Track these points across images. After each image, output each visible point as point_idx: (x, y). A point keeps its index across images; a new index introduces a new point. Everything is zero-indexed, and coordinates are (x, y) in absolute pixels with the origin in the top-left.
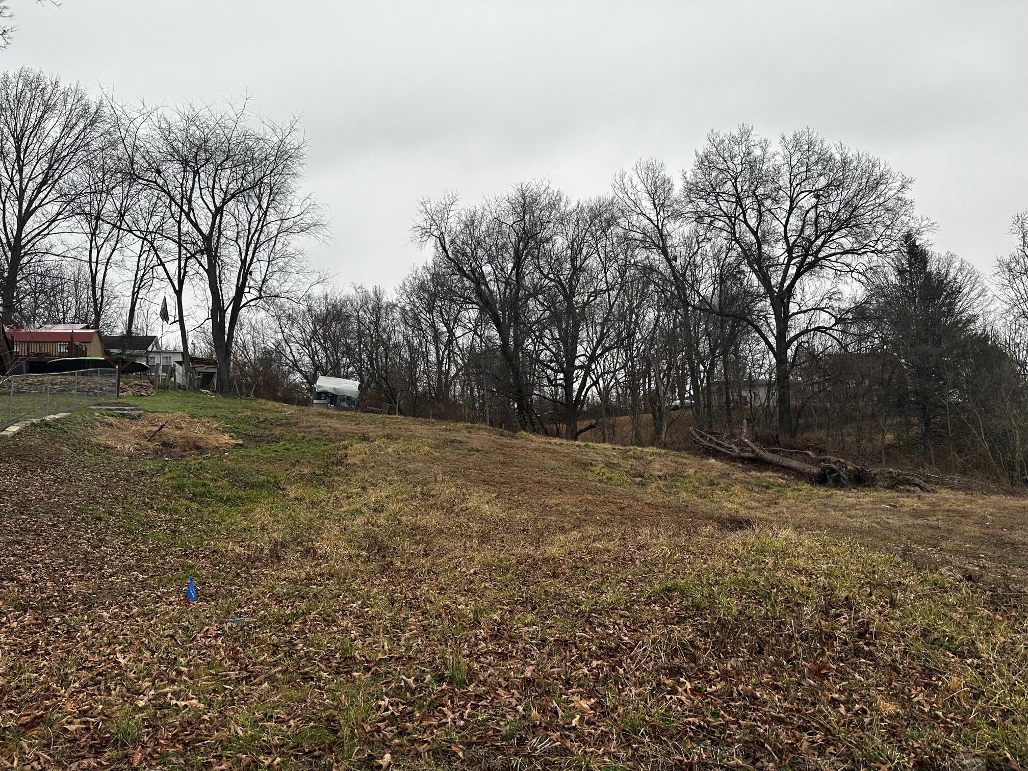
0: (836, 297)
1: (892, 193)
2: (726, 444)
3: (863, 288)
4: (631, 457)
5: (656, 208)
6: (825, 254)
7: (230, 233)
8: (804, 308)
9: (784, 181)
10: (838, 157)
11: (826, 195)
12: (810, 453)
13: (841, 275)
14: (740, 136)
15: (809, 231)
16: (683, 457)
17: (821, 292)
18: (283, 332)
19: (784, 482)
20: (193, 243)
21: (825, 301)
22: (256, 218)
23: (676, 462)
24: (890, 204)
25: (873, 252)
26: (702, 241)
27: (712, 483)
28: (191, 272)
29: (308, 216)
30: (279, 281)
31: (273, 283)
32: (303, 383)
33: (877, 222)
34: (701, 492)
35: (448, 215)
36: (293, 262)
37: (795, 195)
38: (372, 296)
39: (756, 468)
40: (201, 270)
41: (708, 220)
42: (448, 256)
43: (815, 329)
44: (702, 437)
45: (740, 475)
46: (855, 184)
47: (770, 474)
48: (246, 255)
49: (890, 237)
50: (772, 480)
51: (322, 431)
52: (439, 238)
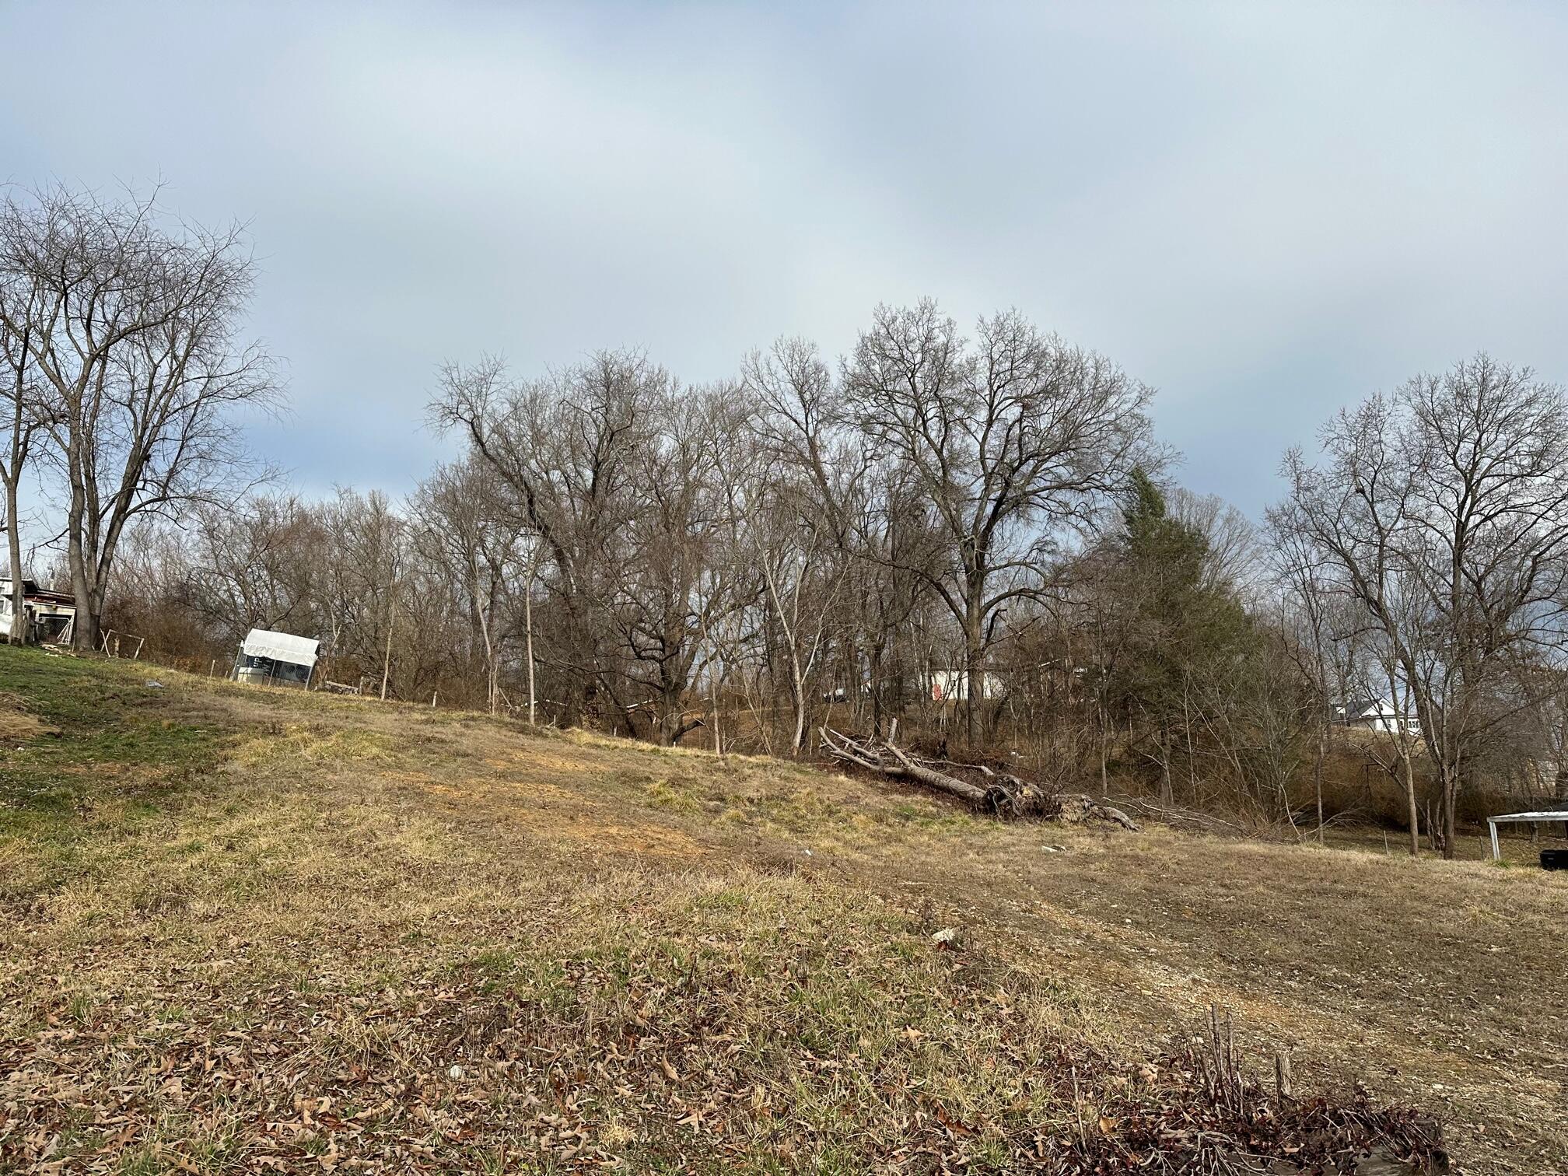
0: (1049, 548)
2: (869, 753)
3: (1085, 539)
5: (804, 406)
6: (1034, 488)
9: (981, 380)
10: (1051, 351)
11: (1035, 403)
12: (986, 769)
13: (1056, 518)
14: (920, 313)
15: (1012, 454)
16: (801, 772)
17: (1030, 541)
19: (934, 810)
21: (1034, 553)
23: (786, 778)
24: (1124, 422)
25: (1097, 488)
26: (871, 458)
27: (827, 811)
29: (251, 373)
30: (197, 474)
31: (187, 476)
33: (1103, 446)
35: (488, 389)
36: (223, 446)
37: (996, 402)
39: (902, 790)
41: (879, 429)
42: (484, 451)
43: (1018, 593)
45: (875, 800)
47: (919, 797)
48: (145, 429)
49: (1121, 469)
50: (917, 807)
51: (206, 717)
52: (472, 424)
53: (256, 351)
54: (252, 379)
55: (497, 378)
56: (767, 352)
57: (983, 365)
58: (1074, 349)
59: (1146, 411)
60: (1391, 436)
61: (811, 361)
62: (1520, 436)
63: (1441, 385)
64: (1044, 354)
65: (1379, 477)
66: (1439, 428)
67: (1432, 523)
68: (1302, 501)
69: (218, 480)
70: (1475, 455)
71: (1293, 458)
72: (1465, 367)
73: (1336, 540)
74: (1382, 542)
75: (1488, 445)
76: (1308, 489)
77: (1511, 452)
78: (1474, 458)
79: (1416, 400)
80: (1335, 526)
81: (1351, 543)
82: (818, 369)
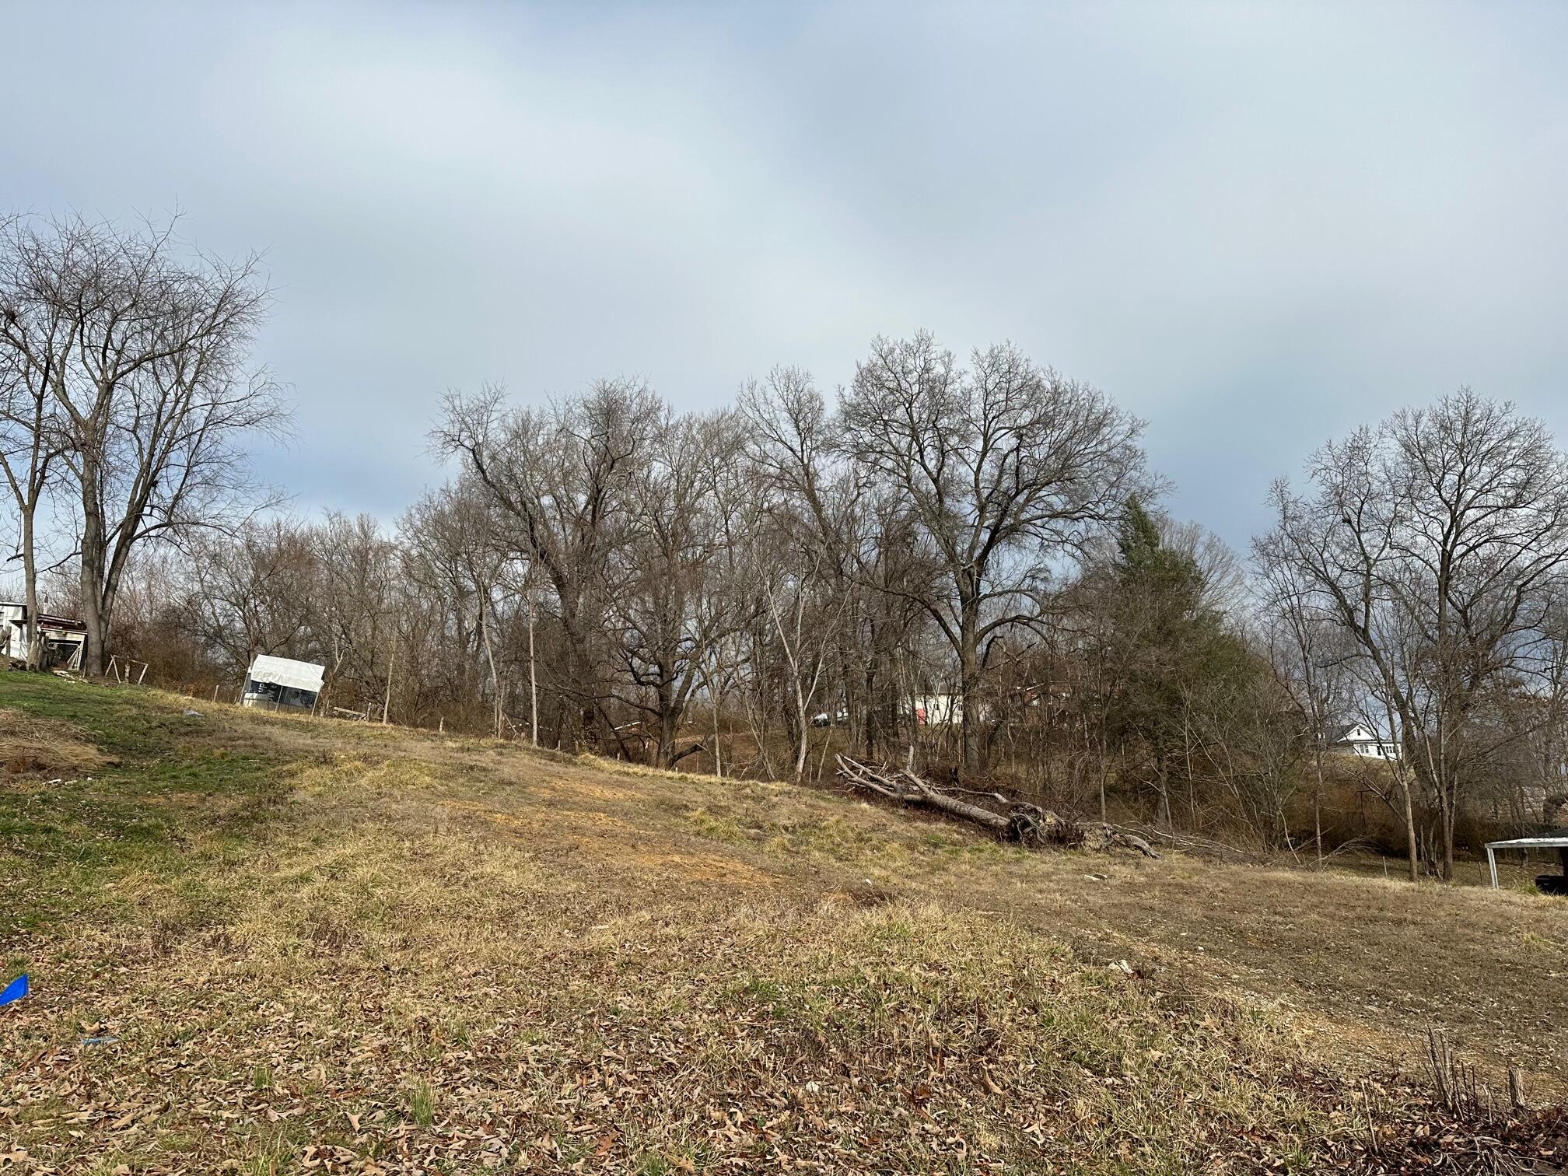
0: (1042, 576)
1: (1118, 438)
2: (885, 780)
3: (1079, 567)
4: (747, 797)
5: (800, 434)
6: (1028, 516)
7: (124, 419)
8: (999, 589)
9: (976, 410)
10: (1047, 385)
11: (1030, 434)
12: (1000, 797)
13: (1048, 546)
14: (917, 345)
15: (1007, 483)
16: (823, 799)
17: (1024, 568)
18: (202, 580)
19: (960, 838)
20: (59, 432)
21: (1028, 581)
22: (171, 397)
23: (812, 806)
24: (1116, 453)
25: (1091, 517)
26: (864, 485)
27: (860, 839)
28: (52, 477)
29: (259, 400)
30: (201, 500)
31: (193, 501)
32: (229, 665)
33: (1098, 477)
34: (842, 851)
35: (488, 417)
36: (228, 472)
37: (991, 431)
38: (357, 529)
39: (924, 817)
40: (71, 475)
41: (872, 457)
42: (485, 478)
43: (1012, 620)
44: (853, 768)
45: (900, 827)
46: (1070, 423)
47: (942, 825)
48: (151, 455)
49: (1114, 498)
50: (943, 835)
51: (254, 746)
52: (473, 451)
53: (263, 377)
54: (258, 405)
55: (497, 406)
56: (763, 382)
57: (977, 395)
58: (1069, 381)
59: (1137, 443)
60: (1376, 468)
61: (805, 391)
62: (1502, 468)
63: (1424, 419)
64: (1038, 385)
65: (1366, 507)
66: (1424, 460)
67: (1417, 553)
68: (1289, 530)
69: (223, 505)
70: (1460, 486)
71: (1280, 489)
72: (1450, 401)
73: (1322, 569)
74: (1368, 571)
75: (1472, 477)
76: (1294, 519)
77: (1494, 484)
78: (1459, 489)
79: (1401, 433)
80: (1321, 555)
81: (1337, 572)
82: (812, 398)
